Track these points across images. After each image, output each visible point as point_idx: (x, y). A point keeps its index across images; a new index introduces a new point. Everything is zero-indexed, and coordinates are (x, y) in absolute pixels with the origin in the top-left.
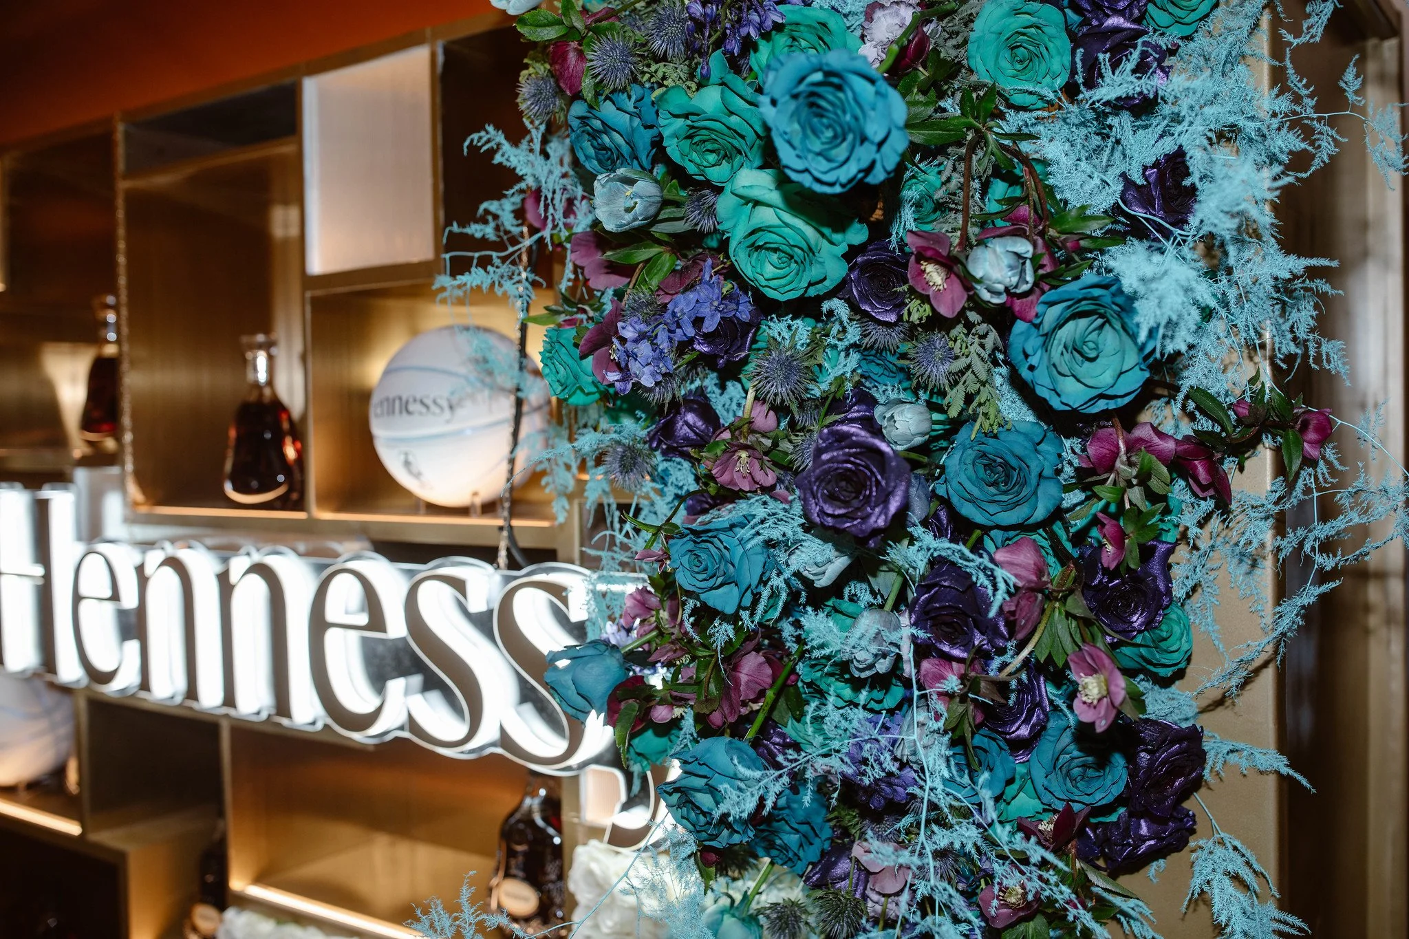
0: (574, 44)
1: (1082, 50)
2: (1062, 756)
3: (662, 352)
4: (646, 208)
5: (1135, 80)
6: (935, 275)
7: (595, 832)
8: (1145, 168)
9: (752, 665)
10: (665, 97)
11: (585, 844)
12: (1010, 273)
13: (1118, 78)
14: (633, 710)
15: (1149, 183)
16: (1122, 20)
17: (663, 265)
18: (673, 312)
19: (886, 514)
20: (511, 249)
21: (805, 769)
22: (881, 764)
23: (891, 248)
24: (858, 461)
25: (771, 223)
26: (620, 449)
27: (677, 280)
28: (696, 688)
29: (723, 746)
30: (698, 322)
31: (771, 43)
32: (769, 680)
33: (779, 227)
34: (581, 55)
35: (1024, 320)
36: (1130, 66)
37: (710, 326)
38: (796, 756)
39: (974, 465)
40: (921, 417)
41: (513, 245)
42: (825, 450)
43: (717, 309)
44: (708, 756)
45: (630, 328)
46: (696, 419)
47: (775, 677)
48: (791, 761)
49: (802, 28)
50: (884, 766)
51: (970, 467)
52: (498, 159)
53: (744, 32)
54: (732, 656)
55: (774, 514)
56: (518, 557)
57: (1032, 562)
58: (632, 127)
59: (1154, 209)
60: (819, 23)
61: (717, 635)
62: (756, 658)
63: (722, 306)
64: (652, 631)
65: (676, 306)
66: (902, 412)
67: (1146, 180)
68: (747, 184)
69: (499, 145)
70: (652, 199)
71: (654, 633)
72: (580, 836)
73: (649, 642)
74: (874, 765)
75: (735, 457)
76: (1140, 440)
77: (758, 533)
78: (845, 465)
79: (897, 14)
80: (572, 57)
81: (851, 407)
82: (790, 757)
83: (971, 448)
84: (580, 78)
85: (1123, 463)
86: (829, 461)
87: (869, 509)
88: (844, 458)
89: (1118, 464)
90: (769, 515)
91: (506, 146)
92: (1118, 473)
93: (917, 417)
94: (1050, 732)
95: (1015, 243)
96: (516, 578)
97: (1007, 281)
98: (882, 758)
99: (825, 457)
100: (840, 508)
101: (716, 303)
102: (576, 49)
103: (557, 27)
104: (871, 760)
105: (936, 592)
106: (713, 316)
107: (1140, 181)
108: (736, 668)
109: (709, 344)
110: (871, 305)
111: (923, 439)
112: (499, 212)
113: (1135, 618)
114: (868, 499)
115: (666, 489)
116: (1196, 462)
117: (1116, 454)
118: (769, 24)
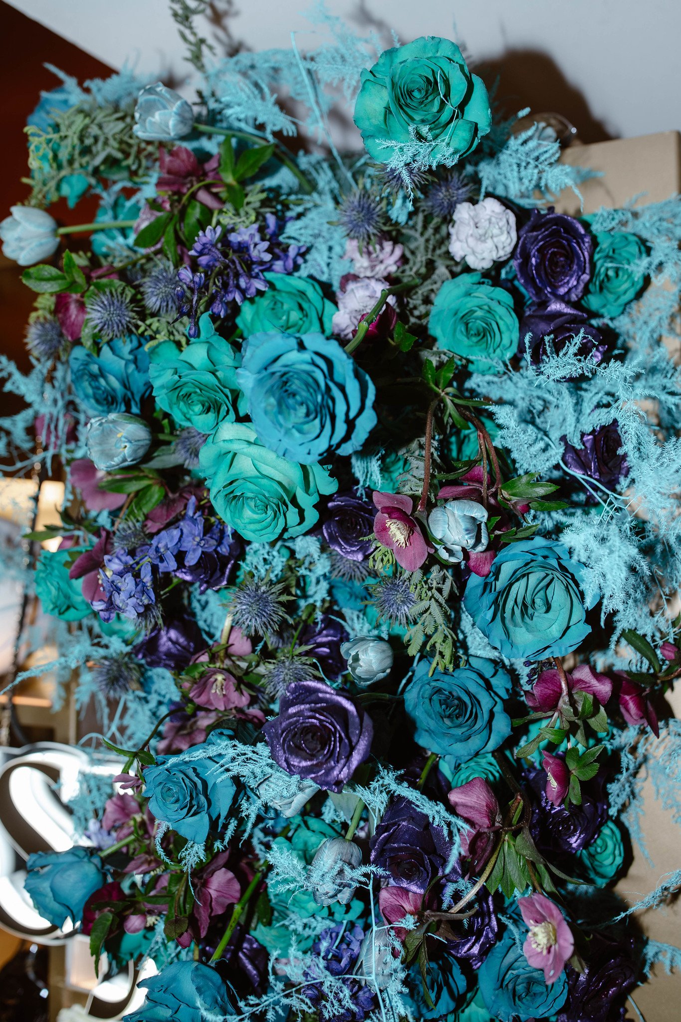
0: (75, 296)
1: (530, 334)
2: (510, 972)
3: (144, 585)
4: (135, 451)
5: (576, 362)
6: (397, 532)
7: (79, 997)
8: (583, 435)
9: (220, 879)
10: (157, 350)
11: (69, 1007)
12: (466, 537)
13: (561, 360)
14: (108, 920)
15: (586, 447)
16: (563, 306)
17: (151, 497)
18: (157, 547)
19: (349, 768)
20: (19, 465)
21: (266, 1011)
22: (340, 1001)
23: (358, 494)
24: (322, 718)
25: (249, 475)
26: (107, 663)
27: (164, 512)
28: (168, 899)
29: (190, 974)
30: (180, 557)
31: (255, 306)
32: (238, 895)
33: (258, 477)
34: (82, 306)
35: (478, 573)
36: (573, 350)
37: (192, 559)
38: (257, 1001)
39: (430, 699)
40: (383, 656)
41: (21, 460)
42: (292, 704)
43: (198, 544)
44: (174, 985)
45: (116, 561)
46: (179, 636)
47: (243, 891)
48: (252, 1006)
49: (284, 294)
50: (343, 1003)
51: (427, 701)
52: (8, 387)
53: (230, 298)
54: (202, 873)
55: (245, 754)
56: (19, 735)
57: (484, 804)
58: (126, 373)
59: (591, 470)
60: (299, 291)
61: (188, 857)
62: (225, 873)
63: (203, 542)
64: (129, 834)
65: (159, 543)
66: (366, 651)
67: (584, 444)
68: (227, 438)
69: (10, 375)
70: (141, 443)
71: (132, 837)
72: (65, 998)
73: (127, 845)
74: (334, 1002)
75: (212, 679)
76: (580, 681)
77: (228, 770)
78: (310, 720)
79: (367, 286)
80: (73, 309)
81: (320, 632)
82: (251, 1002)
83: (428, 684)
84: (81, 326)
85: (565, 703)
86: (295, 715)
87: (332, 763)
88: (309, 714)
89: (561, 703)
90: (238, 755)
91: (17, 376)
92: (561, 713)
93: (379, 656)
94: (498, 950)
95: (472, 507)
96: (15, 756)
97: (464, 544)
98: (341, 996)
99: (292, 710)
100: (305, 760)
101: (198, 539)
102: (77, 301)
103: (60, 281)
104: (331, 996)
105: (394, 831)
106: (194, 550)
107: (579, 446)
108: (206, 884)
109: (191, 574)
110: (340, 545)
111: (385, 674)
112: (12, 429)
113: (574, 839)
114: (332, 753)
115: (149, 698)
116: (627, 698)
117: (559, 694)
118: (253, 291)
